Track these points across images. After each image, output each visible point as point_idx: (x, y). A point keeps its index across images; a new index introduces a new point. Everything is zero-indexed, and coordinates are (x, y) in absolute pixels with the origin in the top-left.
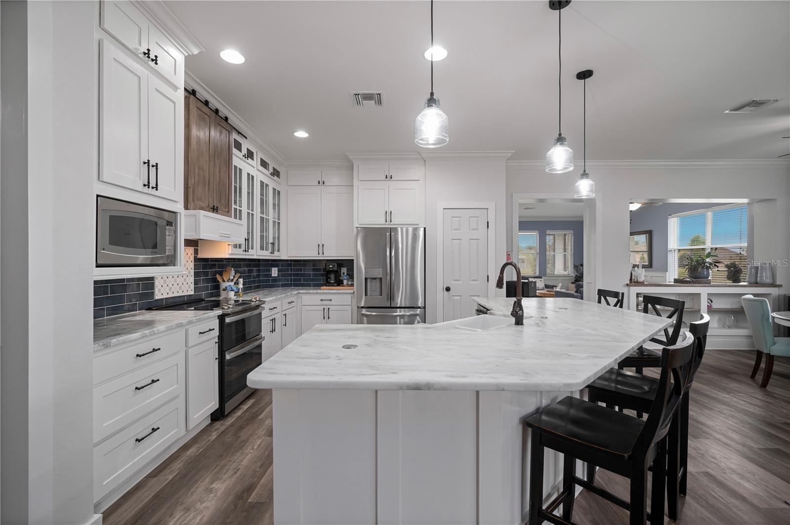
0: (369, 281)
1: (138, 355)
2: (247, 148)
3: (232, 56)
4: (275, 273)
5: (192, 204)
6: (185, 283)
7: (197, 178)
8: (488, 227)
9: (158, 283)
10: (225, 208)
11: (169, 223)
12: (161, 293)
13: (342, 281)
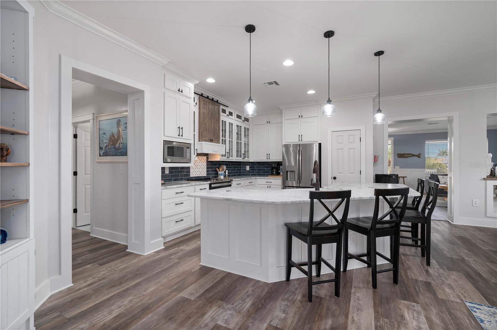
0: (289, 173)
1: (176, 193)
2: (229, 112)
3: (211, 80)
4: (248, 169)
5: (201, 139)
6: (203, 171)
7: (203, 129)
8: (360, 141)
9: (191, 170)
10: (217, 139)
11: (188, 148)
12: (193, 174)
13: (280, 173)
